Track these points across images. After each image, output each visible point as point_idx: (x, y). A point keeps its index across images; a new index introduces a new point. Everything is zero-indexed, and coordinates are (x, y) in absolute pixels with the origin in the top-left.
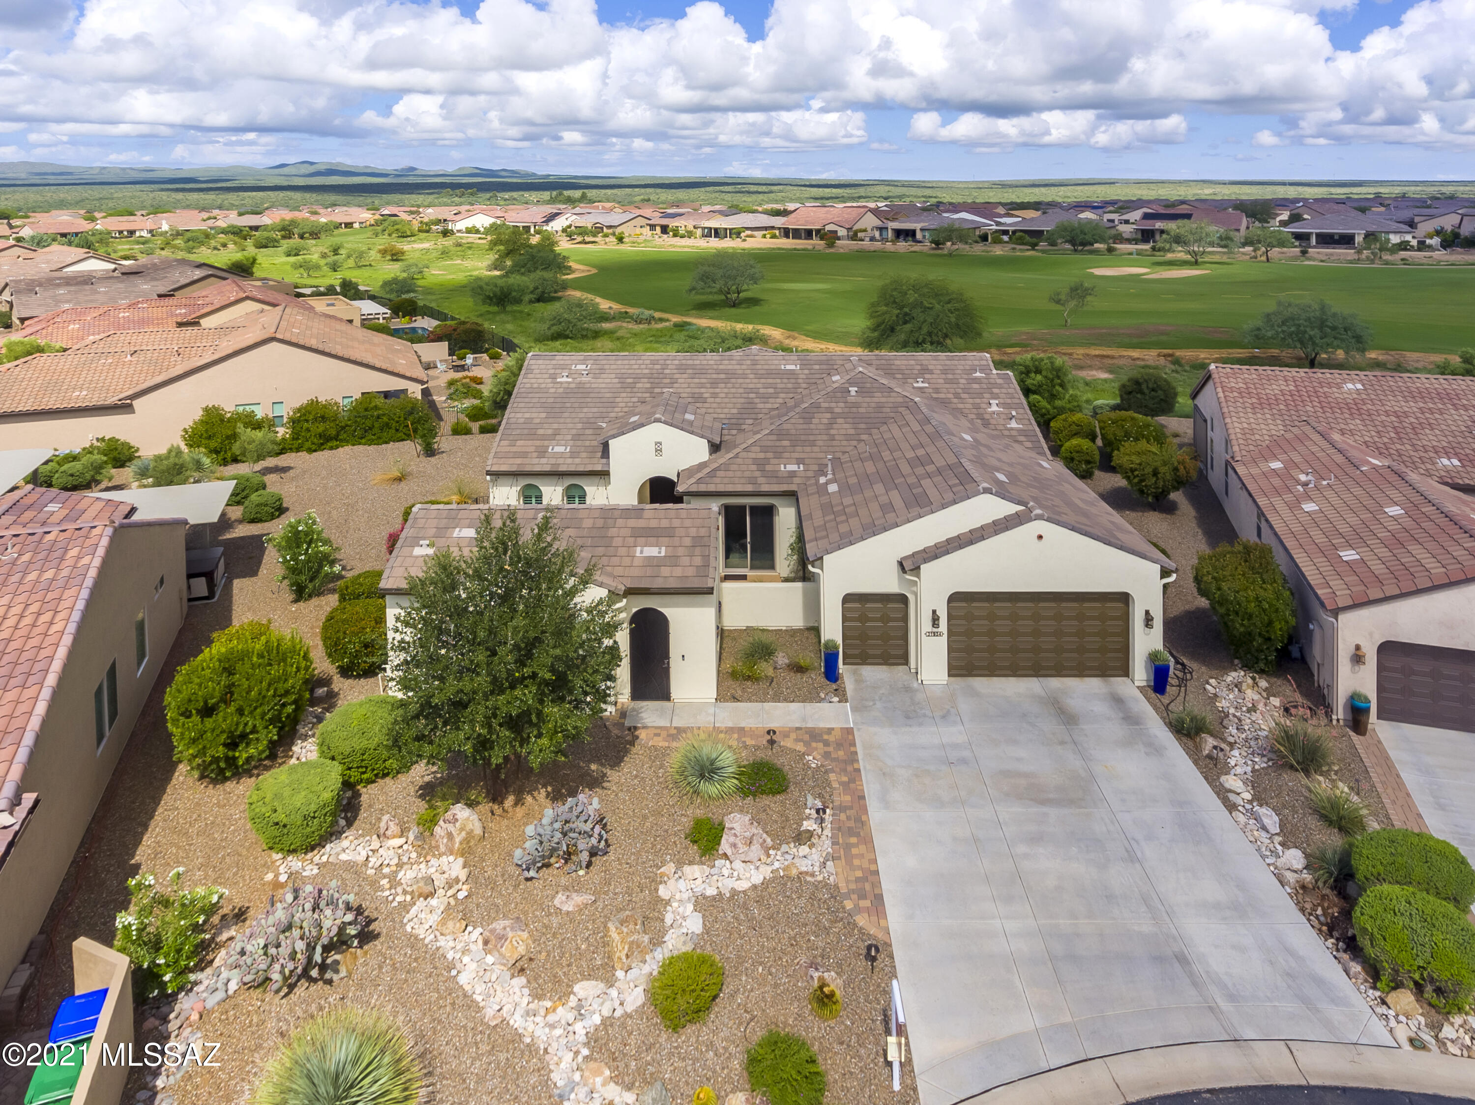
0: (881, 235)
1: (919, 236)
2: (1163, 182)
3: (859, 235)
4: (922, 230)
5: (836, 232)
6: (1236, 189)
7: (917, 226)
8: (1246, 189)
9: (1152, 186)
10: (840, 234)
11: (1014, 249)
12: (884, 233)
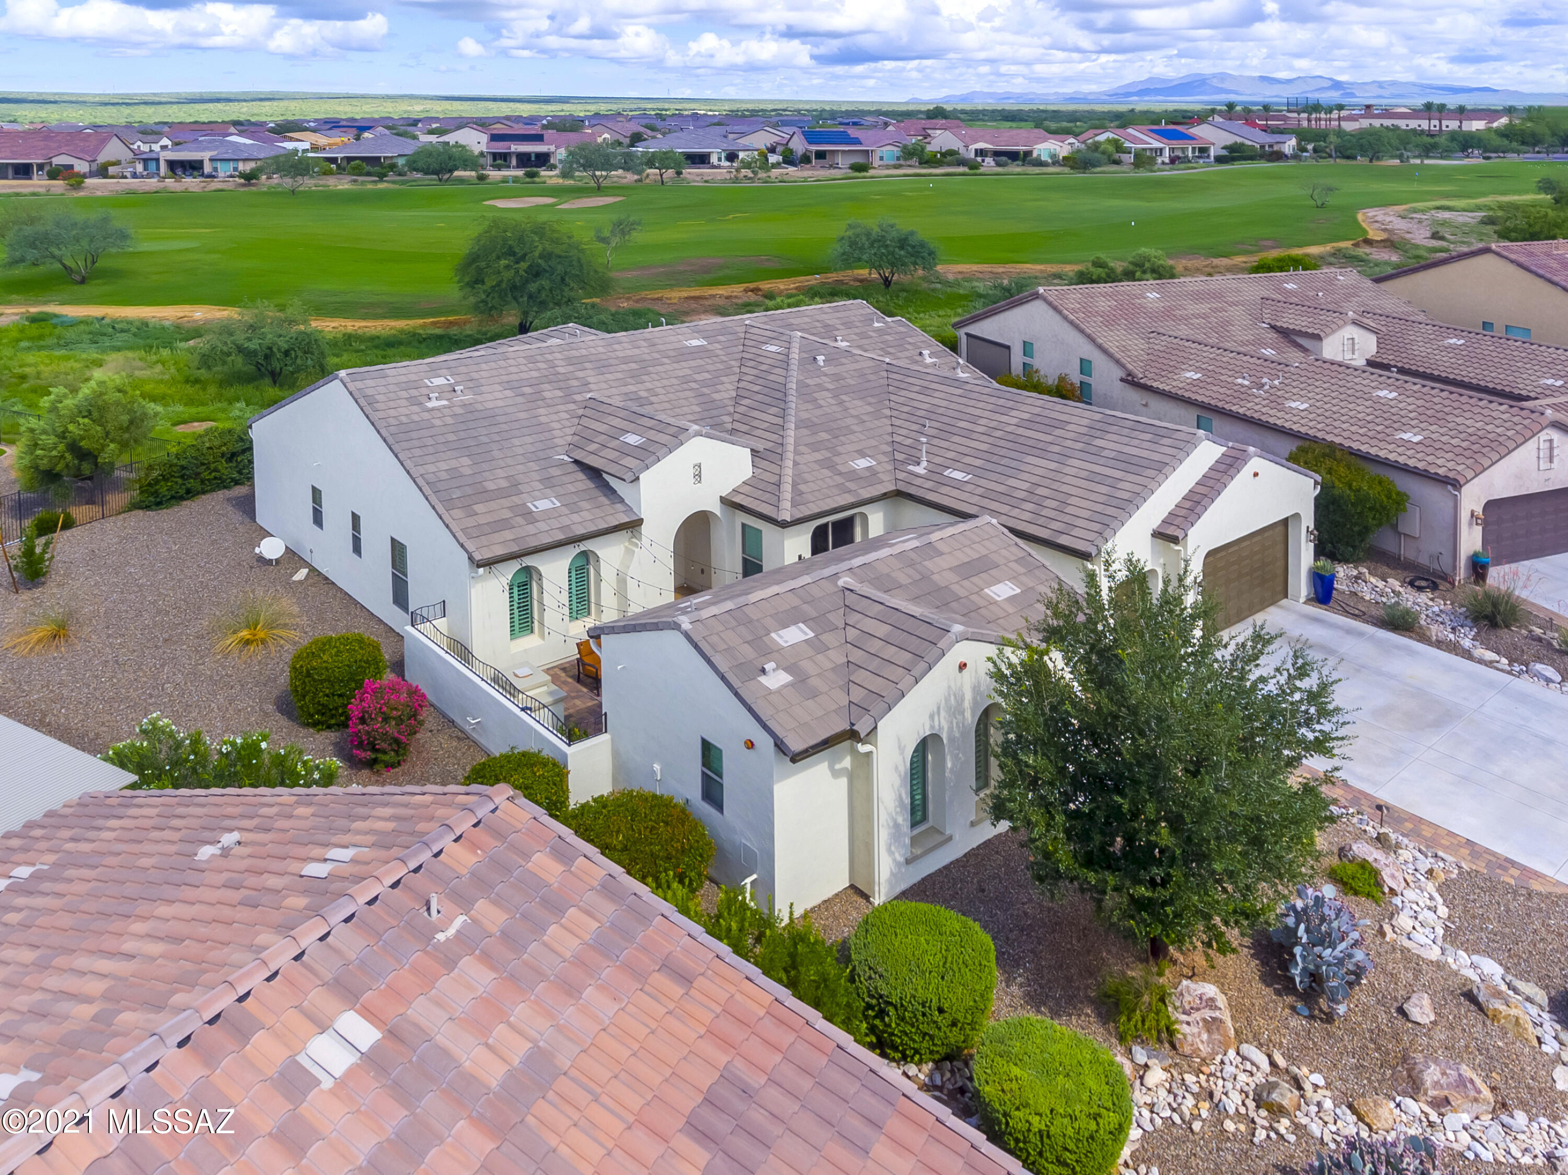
0: (145, 169)
1: (207, 169)
2: (363, 97)
3: (112, 170)
4: (211, 160)
5: (71, 167)
6: (447, 105)
7: (205, 156)
8: (457, 105)
9: (353, 101)
10: (77, 168)
11: (355, 181)
12: (152, 165)
